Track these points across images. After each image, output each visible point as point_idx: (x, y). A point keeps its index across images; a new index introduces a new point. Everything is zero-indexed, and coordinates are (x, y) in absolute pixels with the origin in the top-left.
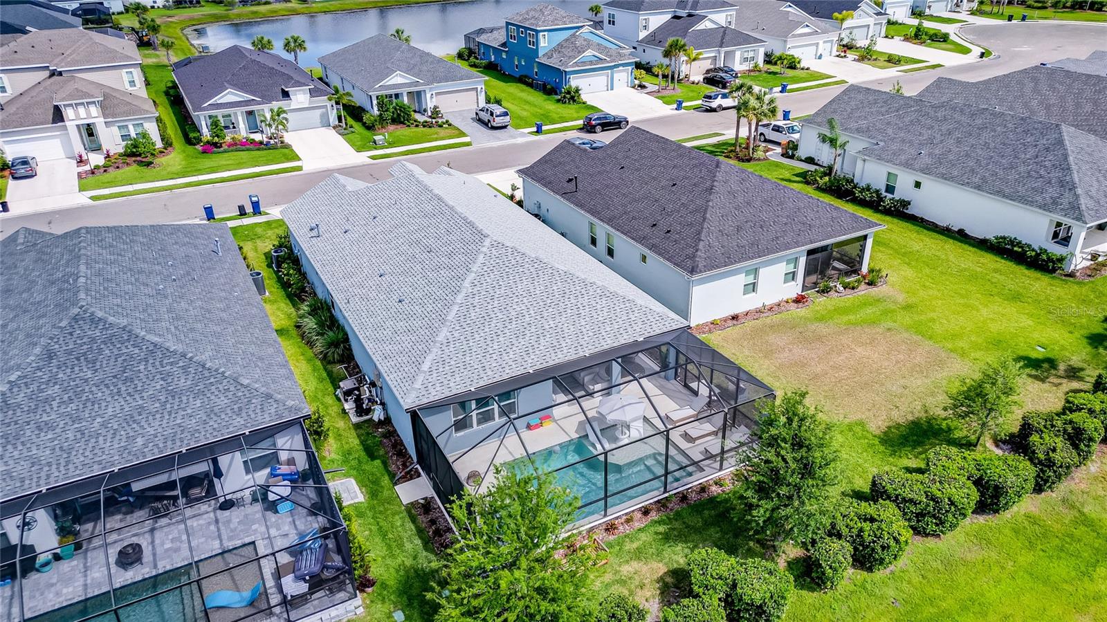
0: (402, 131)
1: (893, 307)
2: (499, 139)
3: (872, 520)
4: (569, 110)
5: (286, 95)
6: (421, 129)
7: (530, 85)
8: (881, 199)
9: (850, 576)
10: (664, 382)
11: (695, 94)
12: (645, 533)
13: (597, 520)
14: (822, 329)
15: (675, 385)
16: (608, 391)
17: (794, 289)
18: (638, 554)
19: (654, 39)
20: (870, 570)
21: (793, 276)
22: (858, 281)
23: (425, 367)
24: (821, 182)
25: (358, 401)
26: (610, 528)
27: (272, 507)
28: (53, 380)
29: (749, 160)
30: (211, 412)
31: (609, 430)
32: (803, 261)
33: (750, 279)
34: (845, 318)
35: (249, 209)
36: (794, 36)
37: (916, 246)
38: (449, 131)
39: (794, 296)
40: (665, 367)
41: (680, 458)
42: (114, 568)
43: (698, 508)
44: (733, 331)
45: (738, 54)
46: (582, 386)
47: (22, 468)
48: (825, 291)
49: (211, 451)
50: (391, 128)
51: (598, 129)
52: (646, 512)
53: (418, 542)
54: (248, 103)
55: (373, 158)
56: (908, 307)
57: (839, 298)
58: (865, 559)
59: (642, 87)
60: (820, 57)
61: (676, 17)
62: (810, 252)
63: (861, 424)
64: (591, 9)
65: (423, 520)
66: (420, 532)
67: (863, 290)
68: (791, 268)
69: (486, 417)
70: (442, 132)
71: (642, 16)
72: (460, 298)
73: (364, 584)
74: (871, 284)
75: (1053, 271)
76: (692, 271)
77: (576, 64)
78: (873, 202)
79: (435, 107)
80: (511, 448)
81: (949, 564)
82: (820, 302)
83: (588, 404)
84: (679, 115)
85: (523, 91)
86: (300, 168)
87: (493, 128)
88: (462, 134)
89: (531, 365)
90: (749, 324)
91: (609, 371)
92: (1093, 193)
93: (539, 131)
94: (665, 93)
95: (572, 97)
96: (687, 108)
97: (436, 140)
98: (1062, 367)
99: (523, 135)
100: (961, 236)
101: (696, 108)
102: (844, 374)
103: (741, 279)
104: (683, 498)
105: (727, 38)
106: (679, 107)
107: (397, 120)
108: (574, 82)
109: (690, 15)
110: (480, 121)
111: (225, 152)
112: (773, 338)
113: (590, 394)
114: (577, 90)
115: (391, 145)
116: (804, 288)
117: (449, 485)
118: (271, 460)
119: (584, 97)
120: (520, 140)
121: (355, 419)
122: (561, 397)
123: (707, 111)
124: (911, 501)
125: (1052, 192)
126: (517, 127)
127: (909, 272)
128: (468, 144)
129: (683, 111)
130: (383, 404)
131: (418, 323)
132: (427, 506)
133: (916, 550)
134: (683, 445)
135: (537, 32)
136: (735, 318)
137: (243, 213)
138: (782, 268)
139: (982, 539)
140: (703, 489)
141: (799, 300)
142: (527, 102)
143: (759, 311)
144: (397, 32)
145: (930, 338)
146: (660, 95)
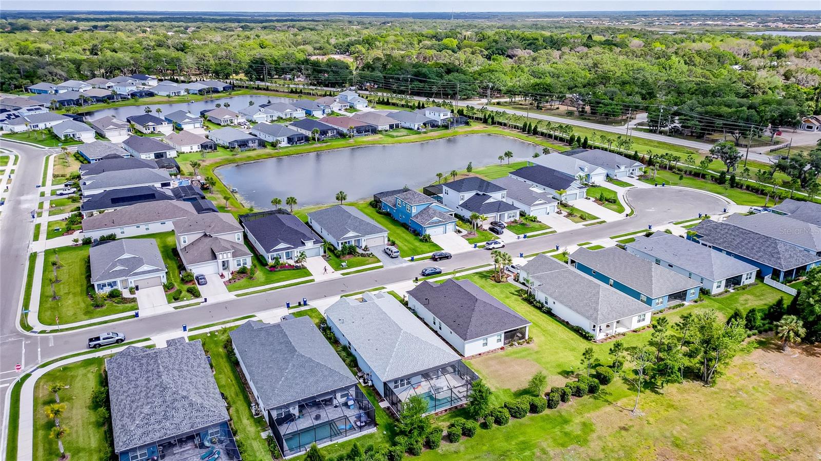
0: (353, 259)
1: (531, 352)
2: (395, 264)
3: (501, 412)
4: (424, 246)
5: (303, 244)
6: (360, 258)
7: (407, 229)
8: (543, 306)
9: (495, 426)
10: (454, 376)
11: (483, 238)
12: (445, 416)
13: (433, 412)
14: (506, 359)
15: (458, 377)
16: (437, 378)
17: (501, 344)
18: (443, 421)
19: (465, 205)
20: (500, 425)
21: (500, 340)
22: (524, 342)
23: (387, 370)
24: (524, 296)
25: (364, 380)
26: (437, 414)
27: (348, 407)
28: (296, 372)
29: (499, 282)
30: (334, 381)
31: (438, 390)
32: (503, 335)
33: (485, 342)
34: (515, 355)
35: (302, 303)
36: (534, 205)
37: (550, 328)
38: (373, 259)
39: (500, 347)
40: (455, 371)
41: (455, 396)
42: (313, 420)
43: (460, 410)
44: (479, 359)
45: (506, 215)
46: (430, 377)
47: (294, 394)
48: (512, 345)
49: (334, 392)
50: (348, 256)
51: (438, 260)
52: (446, 410)
53: (387, 417)
54: (288, 248)
55: (343, 274)
56: (537, 352)
57: (516, 347)
58: (498, 422)
59: (459, 232)
60: (548, 214)
61: (477, 194)
62: (505, 333)
63: (509, 389)
64: (437, 175)
65: (388, 412)
66: (387, 414)
67: (525, 345)
68: (499, 338)
69: (402, 385)
70: (370, 260)
71: (461, 194)
72: (395, 350)
73: (376, 425)
74: (528, 343)
75: (590, 340)
76: (465, 340)
77: (429, 224)
78: (540, 307)
79: (366, 246)
80: (412, 392)
81: (521, 424)
82: (509, 349)
83: (432, 382)
84: (475, 251)
85: (404, 232)
86: (313, 280)
87: (392, 257)
88: (379, 261)
89: (416, 370)
90: (484, 357)
91: (438, 372)
92: (604, 314)
93: (412, 260)
94: (471, 237)
95: (426, 240)
96: (480, 247)
97: (368, 264)
98: (575, 374)
99: (405, 261)
100: (566, 324)
101: (483, 247)
102: (509, 374)
103: (482, 342)
104: (456, 407)
105: (501, 207)
106: (475, 246)
107: (350, 253)
108: (428, 232)
109: (484, 194)
110: (386, 253)
111: (279, 271)
112: (490, 362)
113: (432, 379)
114: (429, 236)
115: (349, 267)
116: (505, 344)
117: (395, 403)
118: (347, 395)
119: (433, 239)
120: (404, 265)
121: (363, 385)
122: (423, 380)
123: (487, 249)
124: (512, 408)
125: (591, 312)
126: (403, 257)
127: (543, 338)
128: (382, 267)
129: (477, 248)
130: (372, 381)
131: (383, 357)
132: (388, 408)
133: (512, 422)
134: (458, 394)
135: (411, 206)
136: (480, 354)
137: (300, 304)
138: (496, 338)
139: (532, 419)
140: (461, 405)
141: (502, 348)
142: (406, 240)
143: (488, 352)
144: (341, 192)
145: (540, 363)
146: (467, 238)
